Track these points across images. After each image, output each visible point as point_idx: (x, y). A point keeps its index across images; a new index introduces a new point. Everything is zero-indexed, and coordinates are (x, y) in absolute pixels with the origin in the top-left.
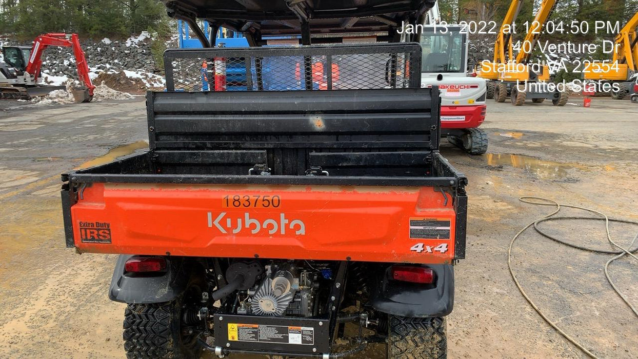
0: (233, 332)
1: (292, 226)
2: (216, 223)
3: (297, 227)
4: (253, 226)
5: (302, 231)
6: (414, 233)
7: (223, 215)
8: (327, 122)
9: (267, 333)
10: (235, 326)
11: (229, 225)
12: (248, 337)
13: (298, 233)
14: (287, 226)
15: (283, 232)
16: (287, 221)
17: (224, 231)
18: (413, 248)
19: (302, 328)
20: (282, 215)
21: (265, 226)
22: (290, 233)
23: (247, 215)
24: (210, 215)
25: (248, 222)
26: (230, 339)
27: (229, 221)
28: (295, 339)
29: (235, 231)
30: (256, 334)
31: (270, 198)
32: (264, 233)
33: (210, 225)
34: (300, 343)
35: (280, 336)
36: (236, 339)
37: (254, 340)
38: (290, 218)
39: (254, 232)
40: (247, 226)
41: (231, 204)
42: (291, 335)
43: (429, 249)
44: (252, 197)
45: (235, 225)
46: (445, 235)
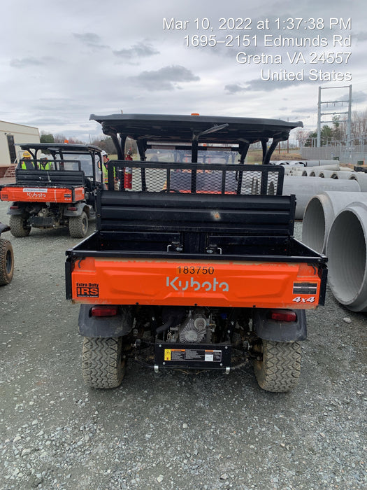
0: (168, 355)
1: (220, 286)
2: (172, 284)
3: (224, 287)
4: (196, 286)
5: (227, 289)
6: (295, 291)
7: (176, 278)
8: (222, 215)
9: (191, 355)
10: (170, 350)
11: (180, 285)
12: (178, 358)
13: (224, 290)
14: (217, 286)
15: (214, 290)
16: (217, 283)
17: (176, 289)
18: (294, 300)
19: (214, 351)
20: (215, 279)
21: (203, 286)
22: (219, 290)
23: (192, 279)
24: (168, 278)
25: (193, 283)
26: (165, 359)
27: (180, 282)
28: (209, 358)
29: (184, 289)
30: (183, 355)
31: (207, 269)
32: (202, 290)
33: (168, 285)
34: (212, 360)
35: (199, 356)
36: (170, 359)
37: (182, 360)
38: (219, 281)
39: (196, 289)
40: (192, 286)
41: (182, 271)
42: (206, 356)
43: (303, 300)
44: (196, 268)
45: (184, 285)
46: (314, 292)
